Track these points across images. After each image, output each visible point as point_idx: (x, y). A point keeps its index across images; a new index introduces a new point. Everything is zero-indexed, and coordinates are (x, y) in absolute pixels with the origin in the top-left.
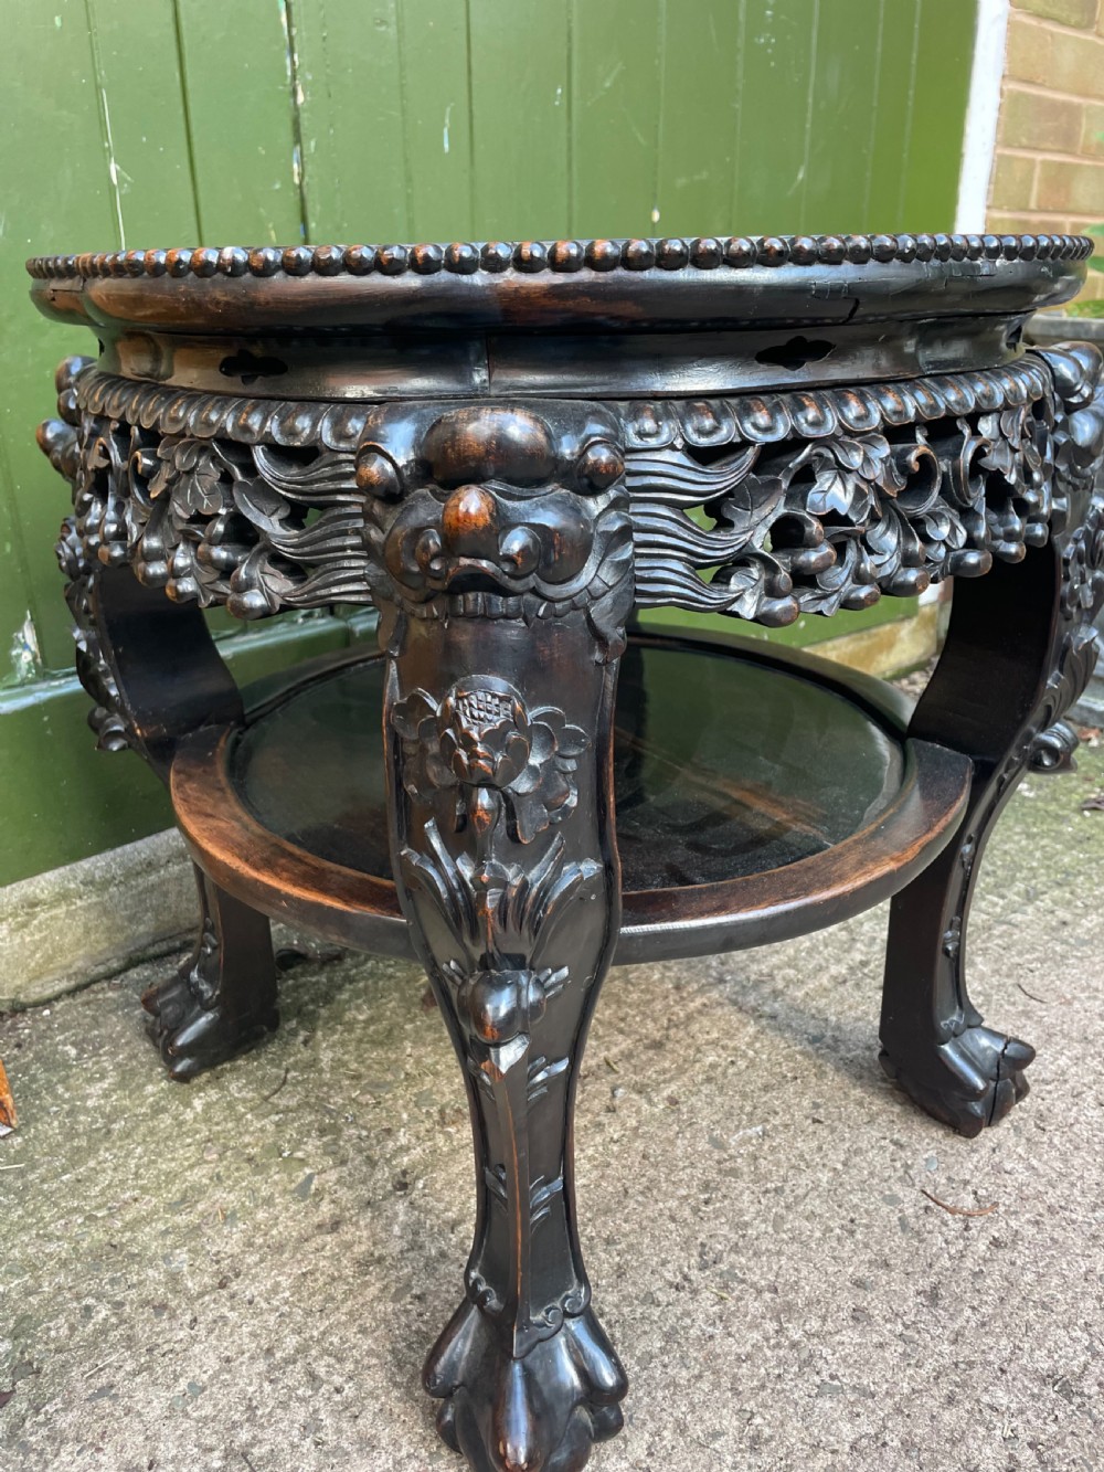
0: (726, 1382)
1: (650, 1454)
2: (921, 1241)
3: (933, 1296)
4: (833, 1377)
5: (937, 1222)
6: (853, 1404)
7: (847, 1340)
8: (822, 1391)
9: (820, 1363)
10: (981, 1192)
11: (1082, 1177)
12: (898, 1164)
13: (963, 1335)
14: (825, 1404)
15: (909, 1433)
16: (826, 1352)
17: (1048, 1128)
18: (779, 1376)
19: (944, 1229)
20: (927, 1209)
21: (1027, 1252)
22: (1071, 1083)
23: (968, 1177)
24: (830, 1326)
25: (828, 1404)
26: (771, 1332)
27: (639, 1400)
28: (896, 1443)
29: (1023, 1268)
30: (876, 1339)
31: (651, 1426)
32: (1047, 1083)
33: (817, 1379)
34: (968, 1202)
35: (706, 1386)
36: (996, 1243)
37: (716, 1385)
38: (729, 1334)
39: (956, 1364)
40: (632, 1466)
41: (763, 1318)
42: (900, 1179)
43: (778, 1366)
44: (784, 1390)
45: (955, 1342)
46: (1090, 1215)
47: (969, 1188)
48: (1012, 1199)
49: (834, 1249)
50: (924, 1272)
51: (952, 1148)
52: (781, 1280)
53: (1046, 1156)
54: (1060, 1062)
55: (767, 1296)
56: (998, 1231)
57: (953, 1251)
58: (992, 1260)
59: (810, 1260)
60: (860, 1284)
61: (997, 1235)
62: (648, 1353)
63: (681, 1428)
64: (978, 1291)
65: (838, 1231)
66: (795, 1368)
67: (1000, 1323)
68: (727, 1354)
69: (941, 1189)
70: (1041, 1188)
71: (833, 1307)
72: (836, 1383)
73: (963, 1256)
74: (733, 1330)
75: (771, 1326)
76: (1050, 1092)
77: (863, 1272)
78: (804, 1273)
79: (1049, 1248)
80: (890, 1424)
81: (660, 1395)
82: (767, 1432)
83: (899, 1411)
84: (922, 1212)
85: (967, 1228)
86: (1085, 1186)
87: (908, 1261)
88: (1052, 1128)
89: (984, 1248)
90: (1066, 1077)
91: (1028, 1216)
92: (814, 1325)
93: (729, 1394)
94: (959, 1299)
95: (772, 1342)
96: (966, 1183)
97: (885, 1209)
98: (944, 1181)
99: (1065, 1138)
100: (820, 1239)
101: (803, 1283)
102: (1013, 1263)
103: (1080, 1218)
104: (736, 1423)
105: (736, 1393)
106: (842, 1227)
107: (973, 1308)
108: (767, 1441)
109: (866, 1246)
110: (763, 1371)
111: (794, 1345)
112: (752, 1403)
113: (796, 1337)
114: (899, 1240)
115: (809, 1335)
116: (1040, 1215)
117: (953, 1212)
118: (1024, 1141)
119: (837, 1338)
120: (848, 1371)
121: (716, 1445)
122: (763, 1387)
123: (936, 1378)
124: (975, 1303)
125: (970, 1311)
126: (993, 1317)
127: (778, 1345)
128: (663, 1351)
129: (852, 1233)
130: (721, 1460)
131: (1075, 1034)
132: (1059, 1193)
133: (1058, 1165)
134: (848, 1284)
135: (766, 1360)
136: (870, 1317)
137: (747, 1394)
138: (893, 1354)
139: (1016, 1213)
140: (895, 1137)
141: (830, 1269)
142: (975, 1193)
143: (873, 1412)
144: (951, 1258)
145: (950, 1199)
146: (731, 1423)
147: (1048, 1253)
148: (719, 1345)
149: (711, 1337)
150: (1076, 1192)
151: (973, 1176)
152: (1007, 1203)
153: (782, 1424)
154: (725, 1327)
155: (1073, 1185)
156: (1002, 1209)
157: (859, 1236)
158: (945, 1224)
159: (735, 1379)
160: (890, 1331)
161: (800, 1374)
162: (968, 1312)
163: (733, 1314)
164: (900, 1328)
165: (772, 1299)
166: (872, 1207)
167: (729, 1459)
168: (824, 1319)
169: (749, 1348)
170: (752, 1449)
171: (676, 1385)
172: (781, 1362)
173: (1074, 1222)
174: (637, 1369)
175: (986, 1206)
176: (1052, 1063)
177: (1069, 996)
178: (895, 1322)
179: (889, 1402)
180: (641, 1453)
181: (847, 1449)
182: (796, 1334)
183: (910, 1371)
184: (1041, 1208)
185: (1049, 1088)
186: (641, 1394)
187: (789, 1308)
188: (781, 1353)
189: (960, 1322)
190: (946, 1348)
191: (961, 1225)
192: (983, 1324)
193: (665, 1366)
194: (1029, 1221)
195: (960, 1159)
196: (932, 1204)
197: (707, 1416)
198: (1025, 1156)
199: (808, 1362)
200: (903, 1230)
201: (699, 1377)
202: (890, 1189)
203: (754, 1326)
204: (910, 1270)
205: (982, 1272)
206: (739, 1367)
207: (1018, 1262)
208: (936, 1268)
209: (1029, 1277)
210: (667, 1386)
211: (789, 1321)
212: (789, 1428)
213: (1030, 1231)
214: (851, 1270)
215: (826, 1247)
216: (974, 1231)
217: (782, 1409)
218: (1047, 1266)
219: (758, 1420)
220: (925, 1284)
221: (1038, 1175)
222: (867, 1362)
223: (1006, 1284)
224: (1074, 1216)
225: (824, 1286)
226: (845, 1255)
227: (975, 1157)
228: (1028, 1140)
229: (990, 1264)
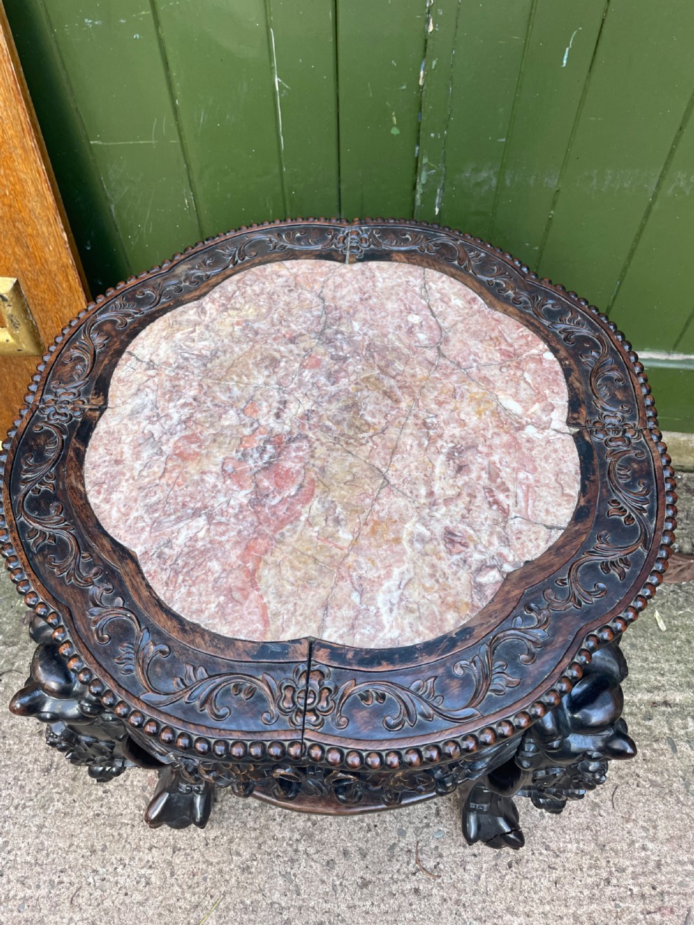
0: (261, 840)
1: (214, 840)
2: (389, 860)
3: (365, 884)
4: (295, 875)
5: (406, 860)
6: (289, 890)
7: (314, 867)
8: (285, 876)
9: (296, 866)
10: (441, 866)
11: (493, 902)
12: (425, 821)
13: (355, 909)
14: (280, 881)
15: (293, 919)
16: (303, 864)
17: (513, 869)
18: (279, 856)
19: (405, 865)
20: (409, 851)
21: (423, 906)
22: (558, 860)
23: (444, 855)
24: (315, 857)
25: (281, 882)
26: (294, 838)
27: (230, 818)
28: (286, 918)
29: (412, 910)
30: (325, 878)
31: (223, 830)
32: (548, 848)
33: (289, 870)
34: (430, 864)
35: (253, 835)
36: (417, 891)
37: (257, 838)
38: (281, 825)
39: (339, 915)
40: (205, 838)
41: (298, 831)
42: (417, 829)
43: (283, 852)
44: (274, 862)
45: (349, 907)
46: (471, 920)
47: (438, 860)
48: (450, 881)
49: (354, 830)
50: (374, 873)
51: (457, 836)
52: (321, 823)
53: (491, 879)
54: (569, 846)
55: (309, 824)
56: (424, 887)
57: (395, 877)
58: (405, 895)
59: (339, 826)
60: (346, 853)
61: (421, 888)
62: (250, 805)
63: (231, 841)
64: (383, 900)
65: (365, 824)
66: (286, 859)
67: (373, 920)
68: (272, 831)
69: (427, 848)
70: (468, 890)
71: (325, 852)
72: (293, 878)
73: (396, 882)
74: (284, 824)
75: (297, 836)
76: (541, 854)
77: (352, 850)
78: (332, 829)
79: (433, 915)
80: (292, 909)
81: (237, 823)
82: (253, 870)
83: (300, 908)
84: (406, 850)
85: (414, 874)
86: (488, 907)
87: (374, 863)
88: (514, 870)
89: (409, 887)
90: (561, 855)
91: (445, 894)
92: (311, 851)
93: (256, 845)
94: (372, 895)
95: (291, 842)
96: (441, 856)
97: (394, 834)
98: (433, 846)
99: (514, 880)
100: (354, 821)
101: (327, 832)
102: (411, 905)
103: (465, 917)
104: (248, 857)
105: (259, 847)
106: (368, 825)
107: (373, 904)
108: (251, 873)
109: (367, 841)
110: (276, 849)
111: (296, 851)
112: (260, 856)
113: (300, 849)
114: (382, 852)
115: (306, 852)
116: (451, 899)
117: (418, 861)
118: (494, 863)
119: (313, 864)
120: (302, 878)
121: (234, 858)
122: (269, 854)
123: (326, 912)
124: (375, 903)
125: (370, 903)
126: (374, 914)
127: (291, 845)
128: (255, 809)
129: (369, 830)
130: (230, 864)
131: (601, 839)
132: (472, 899)
133: (491, 887)
134: (341, 849)
135: (281, 846)
136: (333, 868)
137: (262, 851)
138: (322, 889)
139: (442, 888)
140: (442, 808)
141: (342, 837)
142: (438, 863)
143: (292, 900)
144: (392, 878)
145: (424, 856)
146: (246, 855)
147: (430, 916)
148: (272, 825)
149: (275, 820)
150: (480, 906)
151: (448, 856)
152: (445, 881)
153: (260, 873)
154: (283, 821)
155: (484, 901)
156: (439, 881)
157: (369, 835)
158: (408, 863)
159: (265, 842)
160: (333, 880)
161: (285, 862)
162: (368, 903)
163: (290, 819)
164: (338, 883)
165: (309, 827)
166: (390, 828)
167: (232, 866)
168: (318, 852)
169: (281, 836)
170: (243, 870)
171: (245, 825)
172: (285, 852)
173: (460, 915)
174: (241, 807)
175: (434, 873)
176: (564, 842)
177: (633, 817)
178: (338, 879)
179: (301, 902)
180: (212, 836)
181: (269, 902)
182: (301, 848)
183: (320, 900)
184: (454, 896)
185: (544, 852)
186: (233, 816)
187: (311, 836)
188: (289, 849)
189: (361, 903)
190: (343, 907)
191: (414, 870)
192: (367, 913)
193: (250, 815)
194: (443, 896)
195: (453, 844)
196: (414, 851)
197: (242, 845)
198: (483, 870)
199: (292, 861)
200: (389, 850)
201: (255, 829)
202: (407, 828)
203: (292, 830)
204: (370, 867)
205: (395, 895)
206: (270, 840)
207: (414, 907)
208: (380, 876)
209: (409, 916)
210: (242, 822)
211: (305, 840)
212: (260, 876)
213: (437, 900)
214: (349, 844)
215: (352, 827)
216: (414, 878)
217: (266, 868)
218: (422, 919)
219: (255, 863)
220: (368, 877)
221: (476, 883)
222: (311, 882)
223: (397, 909)
224: (463, 913)
225: (332, 841)
226: (354, 837)
227: (462, 849)
228: (496, 865)
229: (401, 896)
